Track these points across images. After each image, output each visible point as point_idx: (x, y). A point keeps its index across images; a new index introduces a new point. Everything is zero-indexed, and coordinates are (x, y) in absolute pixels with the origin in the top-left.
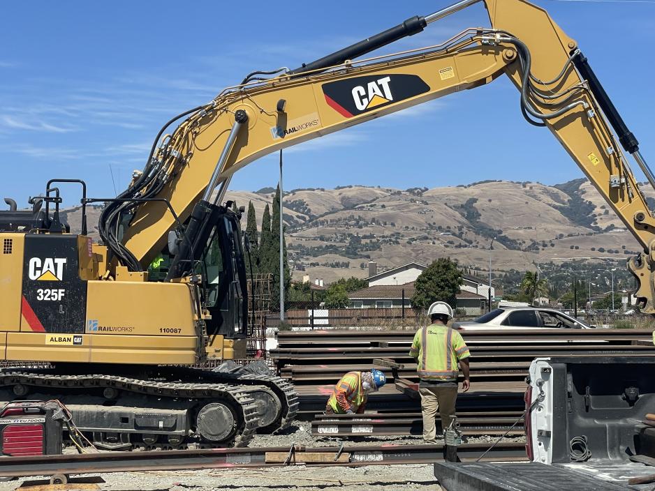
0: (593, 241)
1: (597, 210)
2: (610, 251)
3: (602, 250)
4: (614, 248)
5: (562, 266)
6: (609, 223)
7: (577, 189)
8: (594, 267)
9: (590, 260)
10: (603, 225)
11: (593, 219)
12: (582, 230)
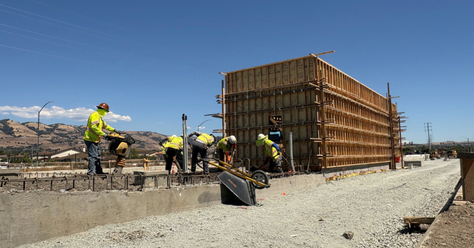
0: (16, 140)
1: (14, 130)
2: (22, 143)
3: (19, 143)
4: (23, 142)
5: (7, 148)
6: (19, 134)
7: (6, 122)
8: (18, 149)
9: (15, 146)
10: (17, 135)
11: (13, 133)
12: (9, 136)
